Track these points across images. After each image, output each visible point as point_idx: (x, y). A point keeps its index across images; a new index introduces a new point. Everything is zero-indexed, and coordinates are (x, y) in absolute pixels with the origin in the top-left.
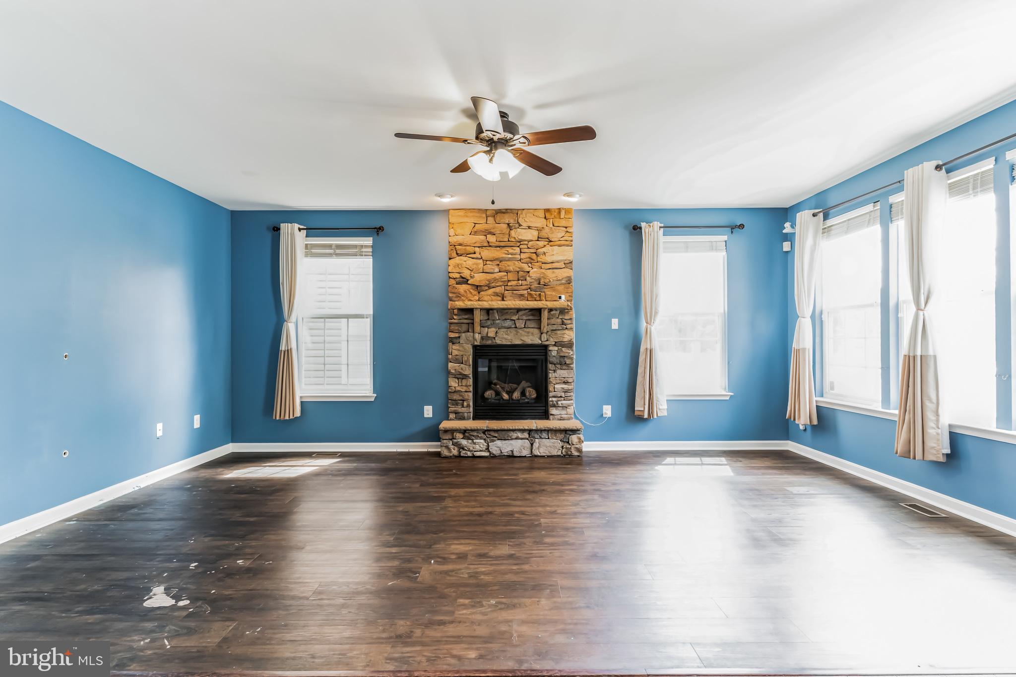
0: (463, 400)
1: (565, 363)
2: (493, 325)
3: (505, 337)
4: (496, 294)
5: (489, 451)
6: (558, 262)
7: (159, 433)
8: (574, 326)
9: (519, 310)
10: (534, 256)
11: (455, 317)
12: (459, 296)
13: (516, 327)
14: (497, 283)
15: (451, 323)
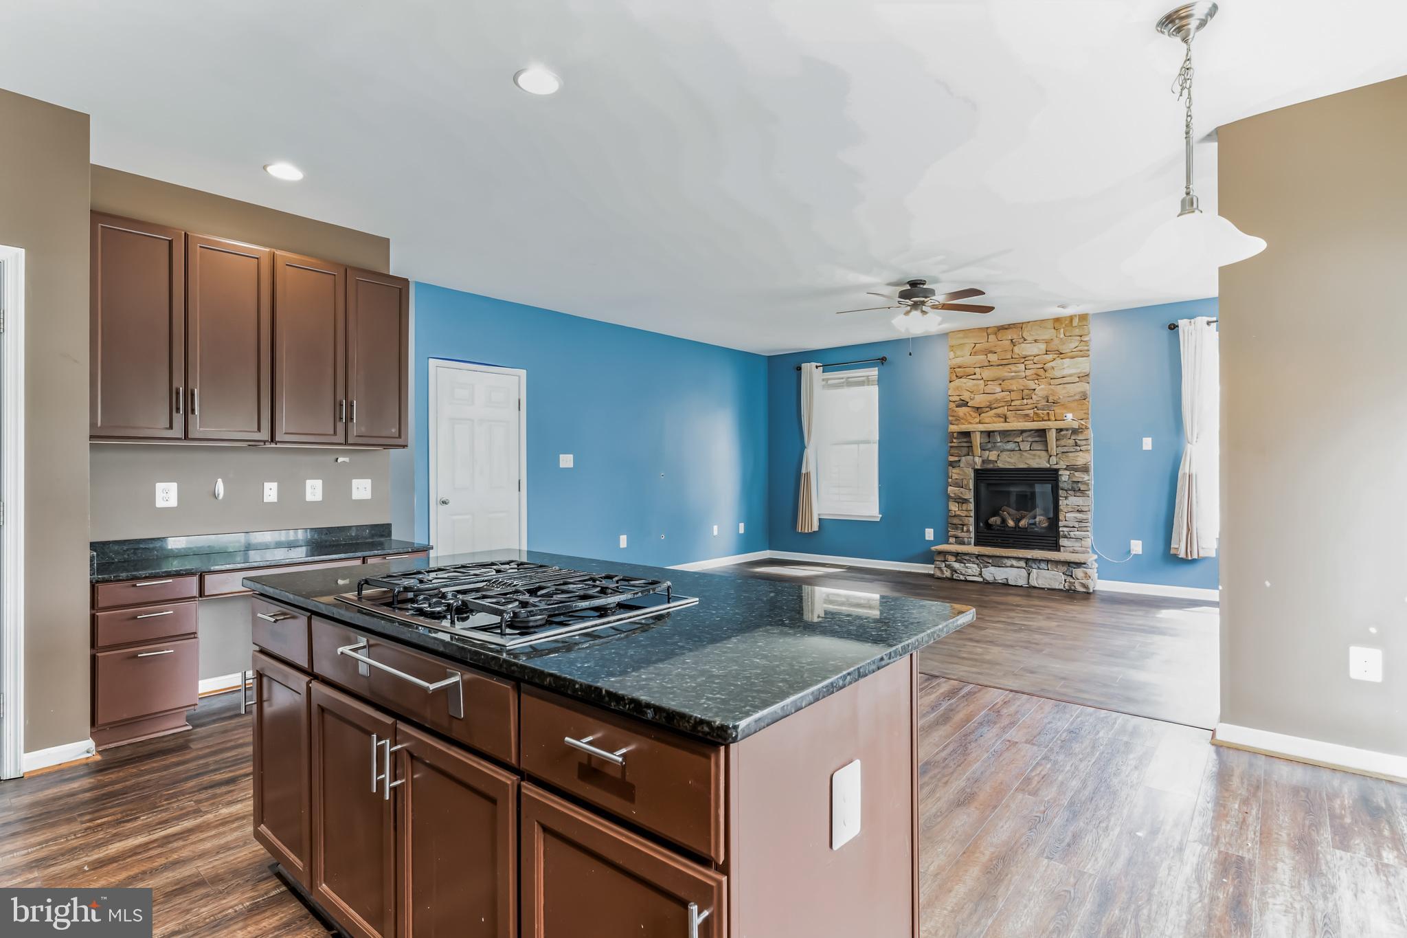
0: (963, 525)
1: (1080, 490)
2: (994, 448)
3: (1007, 460)
4: (999, 416)
5: (982, 577)
6: (1071, 375)
7: (715, 533)
8: (1091, 447)
9: (1023, 431)
10: (1041, 372)
11: (954, 441)
12: (958, 420)
13: (1021, 450)
14: (999, 403)
15: (951, 447)
